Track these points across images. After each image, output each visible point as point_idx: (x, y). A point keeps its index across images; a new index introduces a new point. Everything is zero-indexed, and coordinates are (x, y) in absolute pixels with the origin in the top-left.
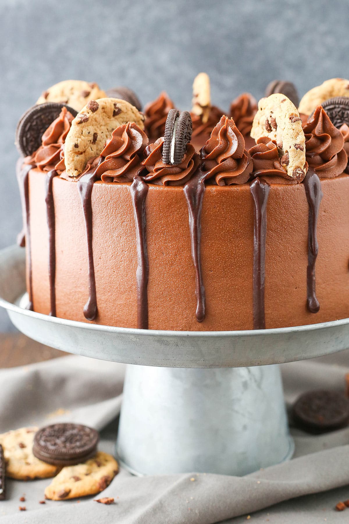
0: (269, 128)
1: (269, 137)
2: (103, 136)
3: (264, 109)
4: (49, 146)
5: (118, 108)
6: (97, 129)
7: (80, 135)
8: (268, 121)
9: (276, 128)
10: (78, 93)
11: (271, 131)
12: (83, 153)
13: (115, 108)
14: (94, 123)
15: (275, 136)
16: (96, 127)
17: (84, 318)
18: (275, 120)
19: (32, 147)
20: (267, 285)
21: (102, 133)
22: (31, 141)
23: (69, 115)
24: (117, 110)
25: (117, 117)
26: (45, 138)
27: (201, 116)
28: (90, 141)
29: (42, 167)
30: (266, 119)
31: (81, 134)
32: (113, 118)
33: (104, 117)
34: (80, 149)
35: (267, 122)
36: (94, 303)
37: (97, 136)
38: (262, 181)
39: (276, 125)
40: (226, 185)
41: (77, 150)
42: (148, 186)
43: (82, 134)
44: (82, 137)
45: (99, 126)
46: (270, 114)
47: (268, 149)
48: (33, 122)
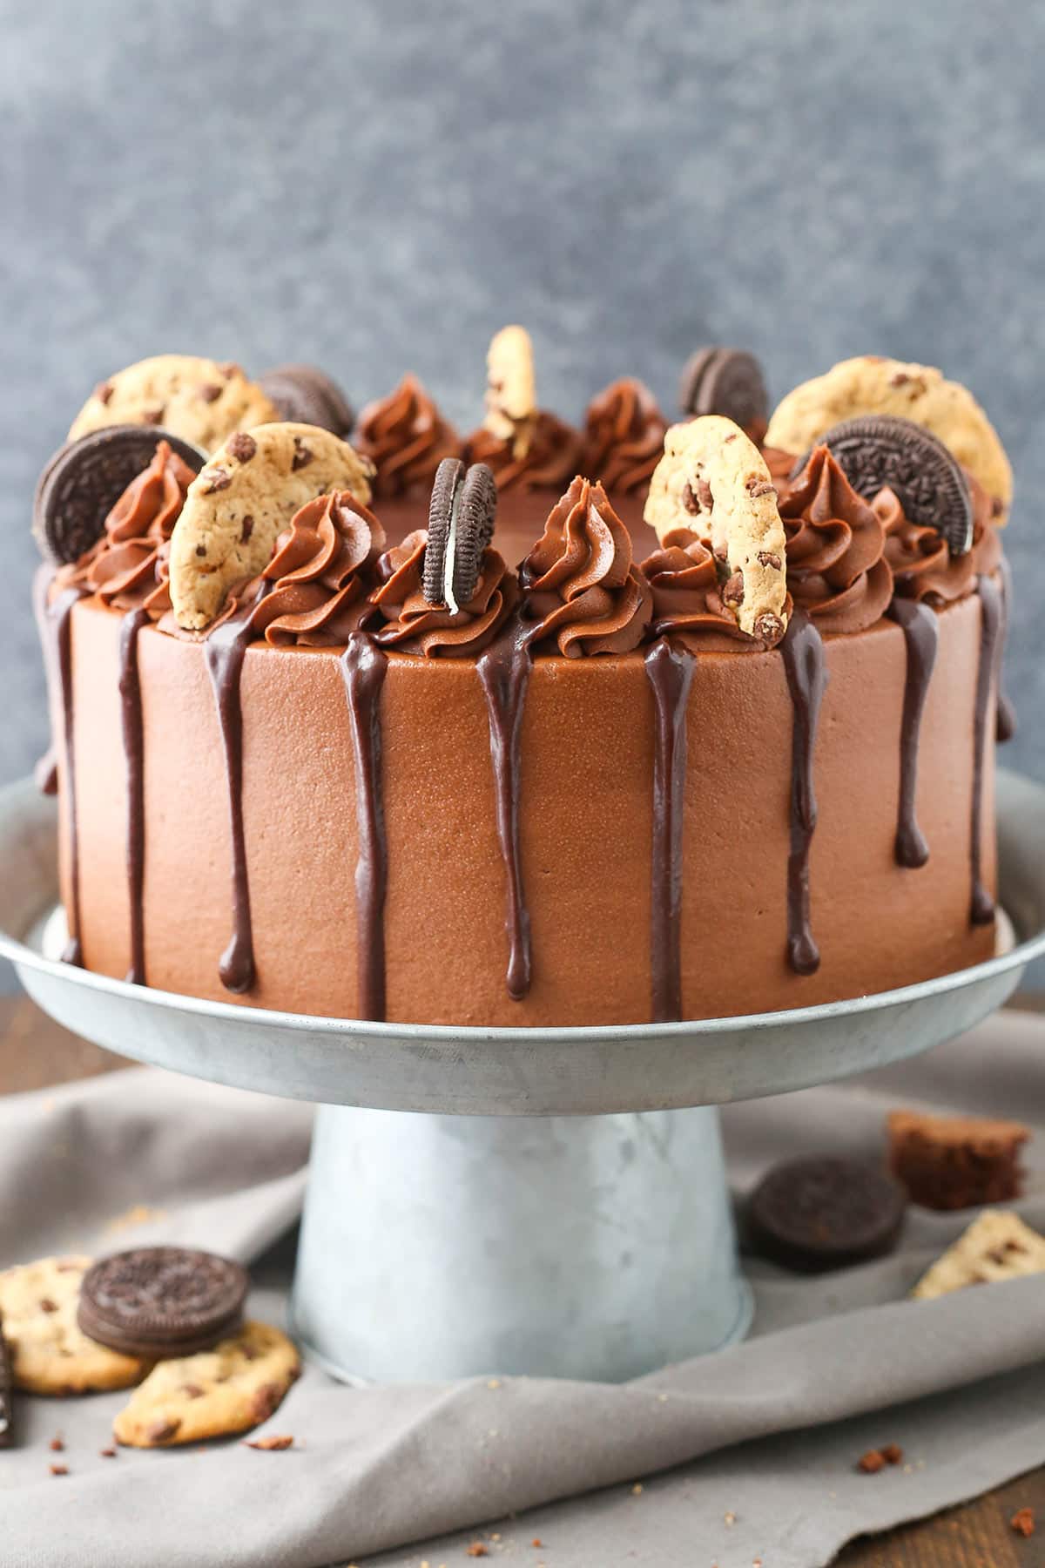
0: (692, 506)
1: (693, 529)
2: (267, 524)
3: (681, 453)
4: (126, 545)
5: (305, 450)
6: (251, 505)
7: (212, 523)
8: (690, 487)
9: (711, 508)
10: (188, 391)
11: (699, 512)
12: (218, 570)
13: (299, 449)
14: (245, 490)
15: (709, 526)
16: (249, 500)
17: (220, 986)
18: (708, 488)
19: (80, 541)
20: (688, 905)
21: (266, 514)
22: (77, 526)
23: (175, 462)
24: (301, 456)
25: (302, 471)
26: (114, 523)
27: (511, 442)
28: (236, 537)
29: (108, 599)
30: (685, 483)
31: (211, 519)
32: (291, 476)
33: (271, 474)
34: (211, 560)
35: (687, 491)
36: (245, 949)
37: (253, 523)
38: (676, 645)
39: (710, 500)
40: (585, 655)
41: (203, 561)
42: (387, 658)
43: (215, 519)
44: (216, 528)
45: (256, 498)
46: (696, 470)
47: (693, 561)
48: (81, 477)
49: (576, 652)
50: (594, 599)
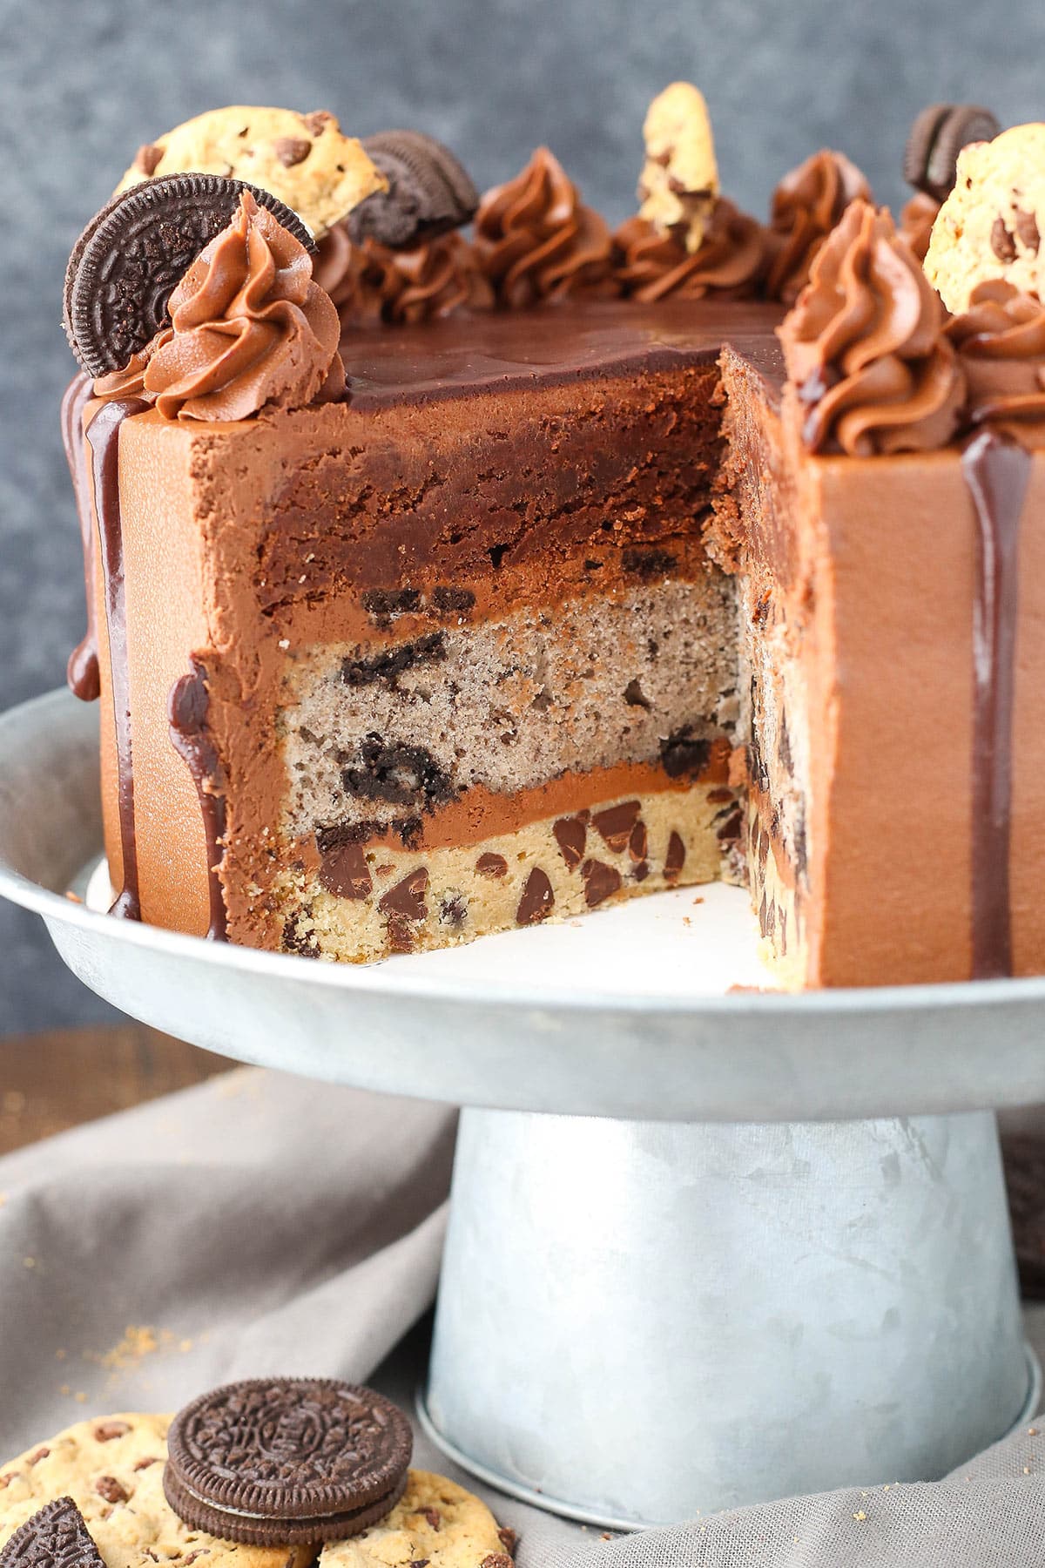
0: (1006, 249)
1: (1010, 279)
3: (982, 181)
4: (196, 331)
8: (1002, 222)
9: (1037, 249)
10: (263, 147)
11: (1015, 257)
15: (1034, 274)
18: (1032, 219)
19: (126, 336)
22: (122, 314)
23: (263, 218)
26: (181, 300)
27: (680, 230)
29: (174, 409)
30: (995, 217)
35: (999, 228)
39: (1034, 239)
40: (877, 451)
46: (1009, 198)
47: (1018, 321)
48: (128, 245)
49: (865, 448)
50: (888, 374)
